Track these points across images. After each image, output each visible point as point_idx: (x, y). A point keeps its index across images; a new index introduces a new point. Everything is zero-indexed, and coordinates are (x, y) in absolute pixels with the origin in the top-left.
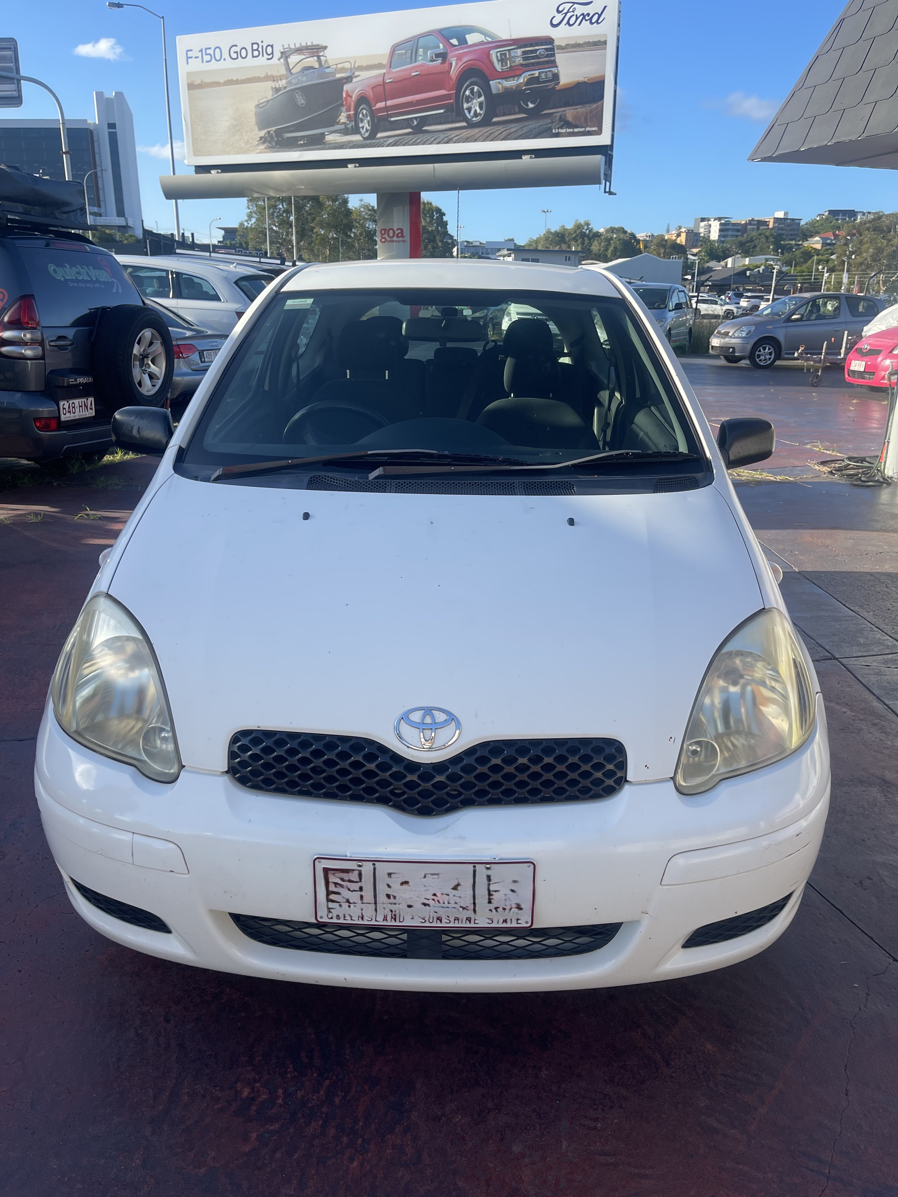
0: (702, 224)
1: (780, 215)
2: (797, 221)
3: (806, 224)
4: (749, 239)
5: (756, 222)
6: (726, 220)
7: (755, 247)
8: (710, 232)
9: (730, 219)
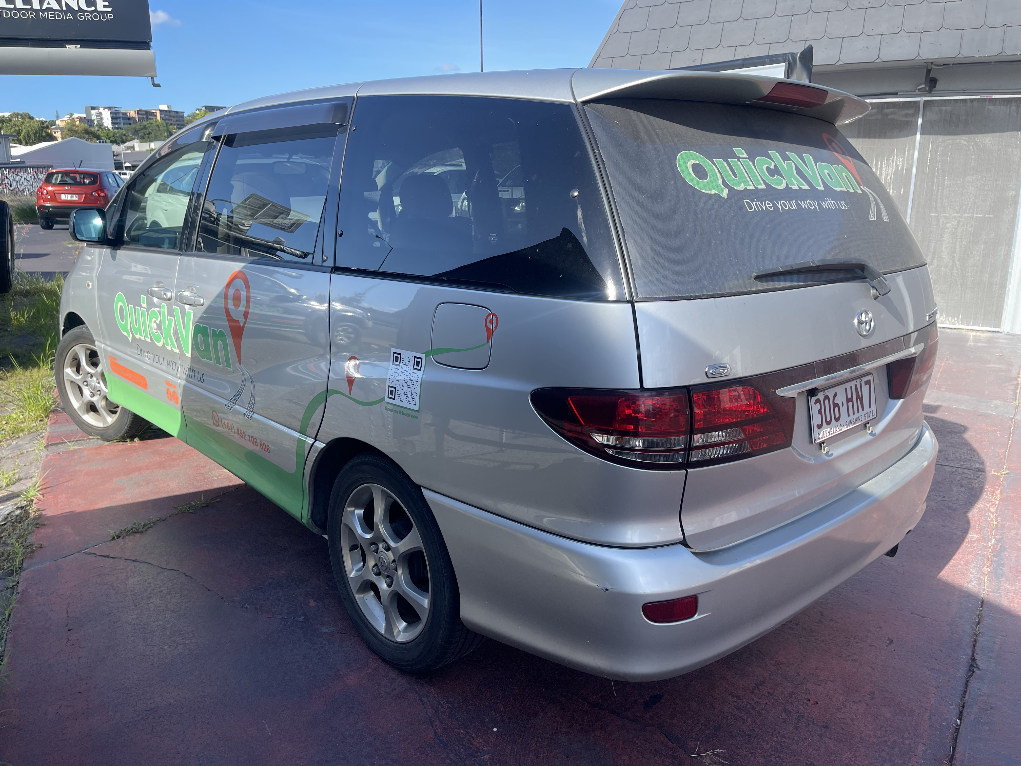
0: (93, 112)
1: (164, 107)
2: (181, 114)
3: (189, 116)
4: (142, 126)
5: (144, 113)
6: (116, 109)
7: (149, 134)
8: (102, 119)
9: (119, 109)
